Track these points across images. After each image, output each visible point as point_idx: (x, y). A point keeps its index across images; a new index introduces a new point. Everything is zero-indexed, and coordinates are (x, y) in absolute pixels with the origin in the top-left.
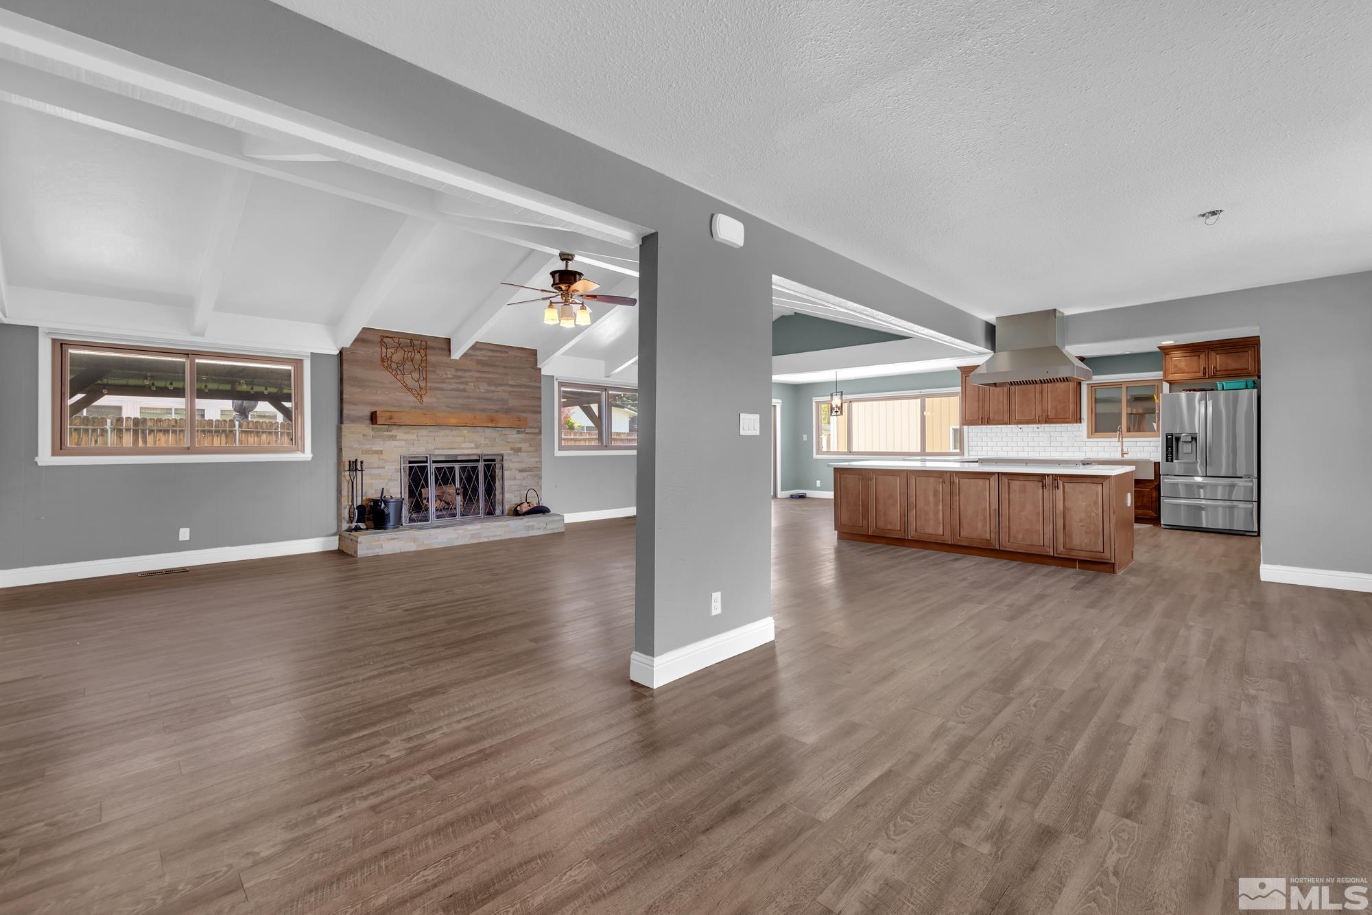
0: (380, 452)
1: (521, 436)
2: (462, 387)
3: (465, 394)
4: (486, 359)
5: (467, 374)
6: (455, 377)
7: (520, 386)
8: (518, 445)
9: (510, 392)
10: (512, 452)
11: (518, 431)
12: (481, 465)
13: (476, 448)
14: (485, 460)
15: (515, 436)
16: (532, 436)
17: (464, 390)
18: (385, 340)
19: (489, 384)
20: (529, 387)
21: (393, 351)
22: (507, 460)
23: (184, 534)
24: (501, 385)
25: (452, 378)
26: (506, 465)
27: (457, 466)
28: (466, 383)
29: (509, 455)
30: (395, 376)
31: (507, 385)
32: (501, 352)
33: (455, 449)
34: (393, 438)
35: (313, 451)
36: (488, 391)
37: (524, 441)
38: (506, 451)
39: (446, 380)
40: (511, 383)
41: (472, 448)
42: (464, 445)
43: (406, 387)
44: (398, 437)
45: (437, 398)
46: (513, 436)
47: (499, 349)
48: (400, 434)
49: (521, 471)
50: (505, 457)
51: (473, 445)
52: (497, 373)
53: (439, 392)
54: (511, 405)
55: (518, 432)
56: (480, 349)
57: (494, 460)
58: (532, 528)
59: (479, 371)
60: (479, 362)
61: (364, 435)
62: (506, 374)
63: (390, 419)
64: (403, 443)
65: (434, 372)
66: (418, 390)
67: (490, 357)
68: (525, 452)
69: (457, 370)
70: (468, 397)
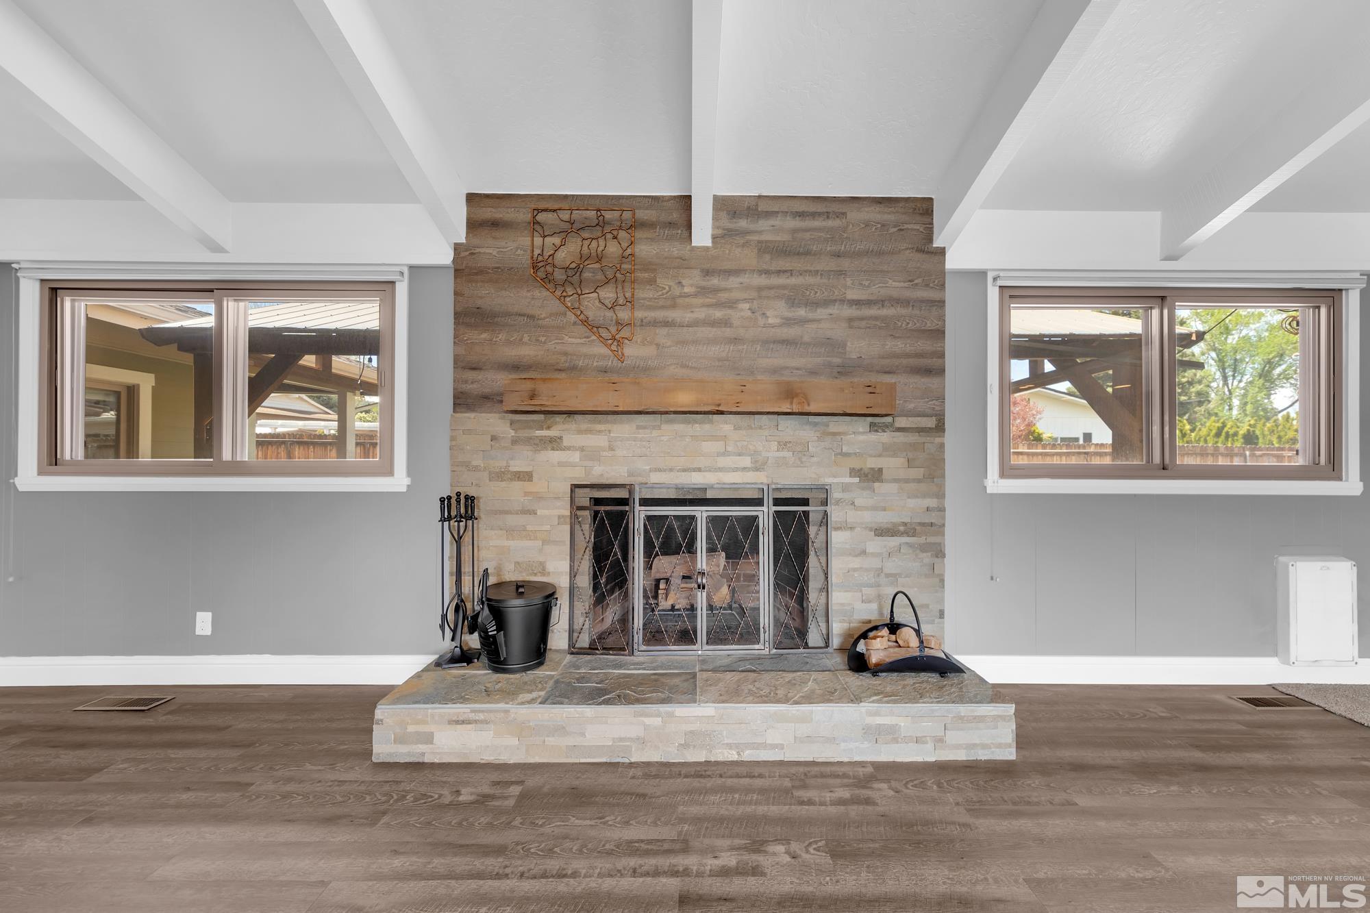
0: (527, 476)
1: (885, 437)
2: (718, 314)
3: (728, 332)
4: (786, 237)
5: (733, 282)
6: (702, 291)
7: (881, 302)
8: (872, 463)
9: (850, 320)
10: (857, 480)
11: (872, 425)
12: (765, 515)
13: (757, 469)
14: (777, 502)
15: (861, 438)
16: (913, 438)
17: (726, 323)
18: (541, 217)
19: (792, 302)
20: (905, 302)
21: (557, 240)
22: (838, 502)
23: (204, 623)
24: (827, 303)
25: (695, 295)
26: (835, 515)
27: (702, 514)
28: (731, 304)
29: (846, 488)
30: (562, 298)
31: (842, 301)
32: (827, 215)
33: (699, 470)
34: (554, 443)
35: (410, 473)
36: (788, 322)
37: (888, 450)
38: (837, 479)
39: (680, 301)
40: (852, 295)
41: (744, 469)
42: (723, 462)
43: (585, 322)
44: (566, 443)
45: (658, 345)
46: (858, 436)
47: (820, 208)
48: (571, 433)
49: (881, 532)
50: (836, 495)
51: (746, 461)
52: (816, 273)
53: (664, 331)
54: (854, 356)
55: (873, 428)
56: (768, 214)
57: (805, 502)
58: (890, 734)
59: (767, 272)
60: (765, 249)
61: (493, 438)
62: (841, 273)
63: (532, 397)
64: (575, 457)
65: (652, 282)
66: (613, 329)
67: (795, 231)
68: (896, 481)
69: (707, 273)
70: (736, 340)
